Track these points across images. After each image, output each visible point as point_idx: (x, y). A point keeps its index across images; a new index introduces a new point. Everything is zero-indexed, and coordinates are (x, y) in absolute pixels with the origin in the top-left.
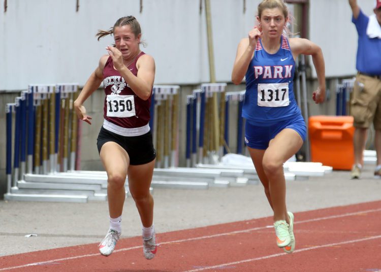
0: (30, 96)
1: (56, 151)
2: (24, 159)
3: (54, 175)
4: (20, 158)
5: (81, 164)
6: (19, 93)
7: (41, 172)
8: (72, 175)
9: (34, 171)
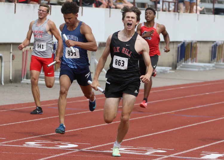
0: (184, 43)
1: (191, 57)
2: (182, 59)
3: (190, 63)
4: (181, 59)
5: (197, 61)
6: (181, 42)
7: (186, 63)
8: (195, 64)
9: (184, 62)
